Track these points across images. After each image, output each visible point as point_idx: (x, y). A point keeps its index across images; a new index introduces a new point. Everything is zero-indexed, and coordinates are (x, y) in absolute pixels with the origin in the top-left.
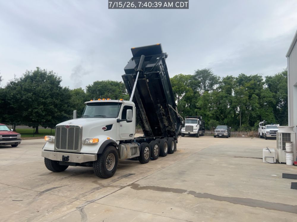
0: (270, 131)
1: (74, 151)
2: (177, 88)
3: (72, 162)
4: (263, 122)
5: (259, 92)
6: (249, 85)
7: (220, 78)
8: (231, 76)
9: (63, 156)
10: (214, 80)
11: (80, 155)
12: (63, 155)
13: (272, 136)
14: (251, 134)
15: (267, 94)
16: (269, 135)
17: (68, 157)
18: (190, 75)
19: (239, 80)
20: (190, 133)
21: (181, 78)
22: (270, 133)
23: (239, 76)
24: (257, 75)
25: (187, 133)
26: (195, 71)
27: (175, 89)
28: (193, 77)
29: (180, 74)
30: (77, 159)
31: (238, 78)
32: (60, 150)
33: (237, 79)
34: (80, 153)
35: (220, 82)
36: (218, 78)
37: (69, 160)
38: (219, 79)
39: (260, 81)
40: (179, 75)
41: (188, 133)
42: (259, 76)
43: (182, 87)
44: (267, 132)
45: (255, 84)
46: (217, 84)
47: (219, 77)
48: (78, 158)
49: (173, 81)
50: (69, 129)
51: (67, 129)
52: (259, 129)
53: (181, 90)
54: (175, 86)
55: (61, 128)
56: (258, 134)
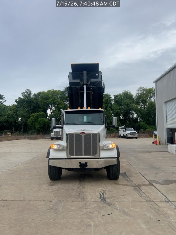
0: (130, 133)
1: (92, 156)
2: (51, 101)
3: (91, 167)
4: (123, 127)
5: (111, 106)
6: (104, 101)
9: (80, 163)
11: (100, 160)
13: (131, 136)
14: (114, 136)
15: (116, 107)
16: (129, 136)
18: (60, 91)
20: (58, 137)
21: (54, 92)
22: (130, 134)
24: (107, 94)
26: (64, 88)
27: (50, 101)
28: (63, 93)
30: (98, 164)
32: (75, 157)
34: (101, 158)
39: (110, 98)
40: (51, 90)
41: (56, 137)
42: (108, 95)
43: (55, 100)
44: (128, 134)
45: (107, 100)
48: (98, 163)
49: (48, 95)
50: (84, 135)
51: (82, 135)
52: (119, 132)
53: (54, 102)
54: (50, 99)
55: (74, 135)
56: (119, 135)
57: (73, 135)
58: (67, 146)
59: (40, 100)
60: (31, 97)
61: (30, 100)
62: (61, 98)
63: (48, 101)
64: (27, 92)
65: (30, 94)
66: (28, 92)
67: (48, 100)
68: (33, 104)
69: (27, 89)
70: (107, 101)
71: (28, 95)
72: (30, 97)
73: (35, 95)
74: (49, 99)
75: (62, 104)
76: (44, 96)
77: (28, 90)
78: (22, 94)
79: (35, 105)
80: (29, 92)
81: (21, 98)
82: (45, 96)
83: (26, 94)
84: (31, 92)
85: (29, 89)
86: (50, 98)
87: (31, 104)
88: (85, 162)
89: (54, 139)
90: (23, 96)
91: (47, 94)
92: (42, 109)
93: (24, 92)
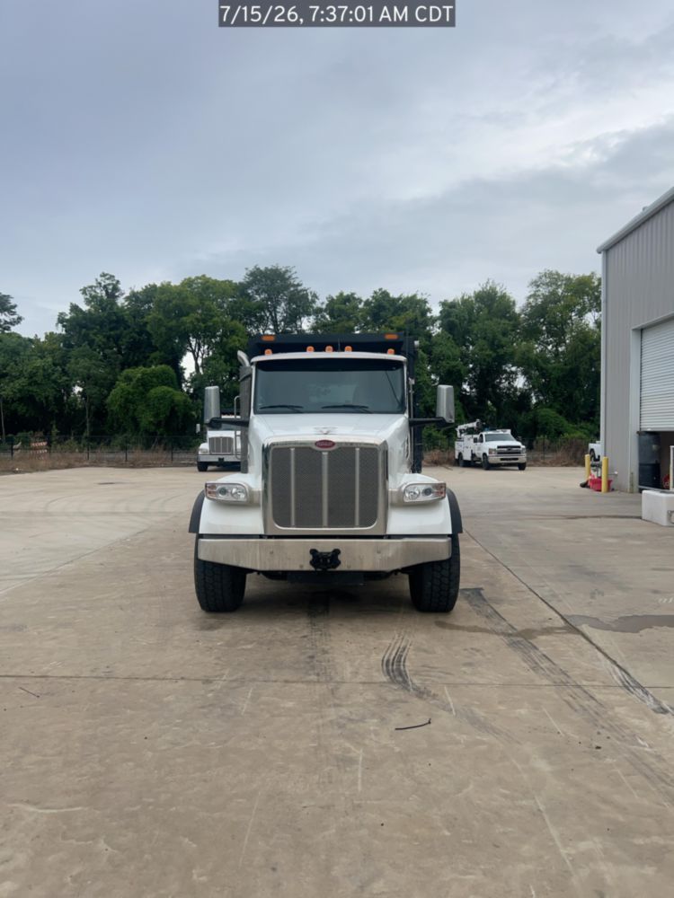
0: (499, 447)
1: (357, 529)
2: (198, 320)
3: (353, 568)
4: (474, 425)
5: (427, 343)
6: (402, 323)
7: (317, 297)
8: (353, 294)
9: (313, 552)
10: (301, 303)
11: (389, 543)
12: (313, 548)
13: (502, 459)
14: (436, 458)
15: (448, 349)
16: (494, 459)
17: (337, 552)
18: (230, 282)
19: (375, 307)
20: (225, 460)
21: (208, 288)
22: (499, 453)
23: (373, 297)
24: (415, 296)
25: (215, 459)
26: (247, 269)
27: (192, 322)
28: (241, 289)
29: (200, 275)
30: (378, 556)
31: (371, 302)
32: (293, 530)
33: (367, 303)
34: (390, 537)
35: (319, 311)
36: (310, 298)
37: (338, 563)
38: (314, 302)
39: (424, 312)
40: (197, 278)
41: (217, 460)
42: (420, 300)
43: (213, 316)
44: (491, 451)
45: (415, 321)
46: (309, 315)
47: (315, 296)
48: (379, 552)
49: (183, 296)
50: (329, 452)
51: (321, 452)
52: (456, 443)
53: (210, 326)
54: (192, 314)
55: (292, 450)
56: (457, 457)
57: (289, 448)
58: (265, 491)
59: (155, 318)
60: (119, 305)
61: (114, 318)
62: (233, 311)
63: (183, 323)
64: (103, 284)
65: (113, 292)
66: (105, 287)
67: (184, 318)
68: (125, 332)
69: (104, 275)
70: (413, 325)
71: (105, 298)
72: (116, 304)
73: (134, 297)
74: (187, 314)
75: (237, 336)
76: (170, 301)
77: (108, 279)
78: (84, 291)
79: (135, 335)
80: (111, 287)
81: (81, 310)
82: (174, 302)
83: (101, 292)
84: (119, 286)
85: (112, 274)
86: (193, 309)
87: (118, 332)
88: (330, 550)
89: (210, 468)
90: (88, 302)
91: (179, 294)
92: (162, 353)
93: (90, 284)
